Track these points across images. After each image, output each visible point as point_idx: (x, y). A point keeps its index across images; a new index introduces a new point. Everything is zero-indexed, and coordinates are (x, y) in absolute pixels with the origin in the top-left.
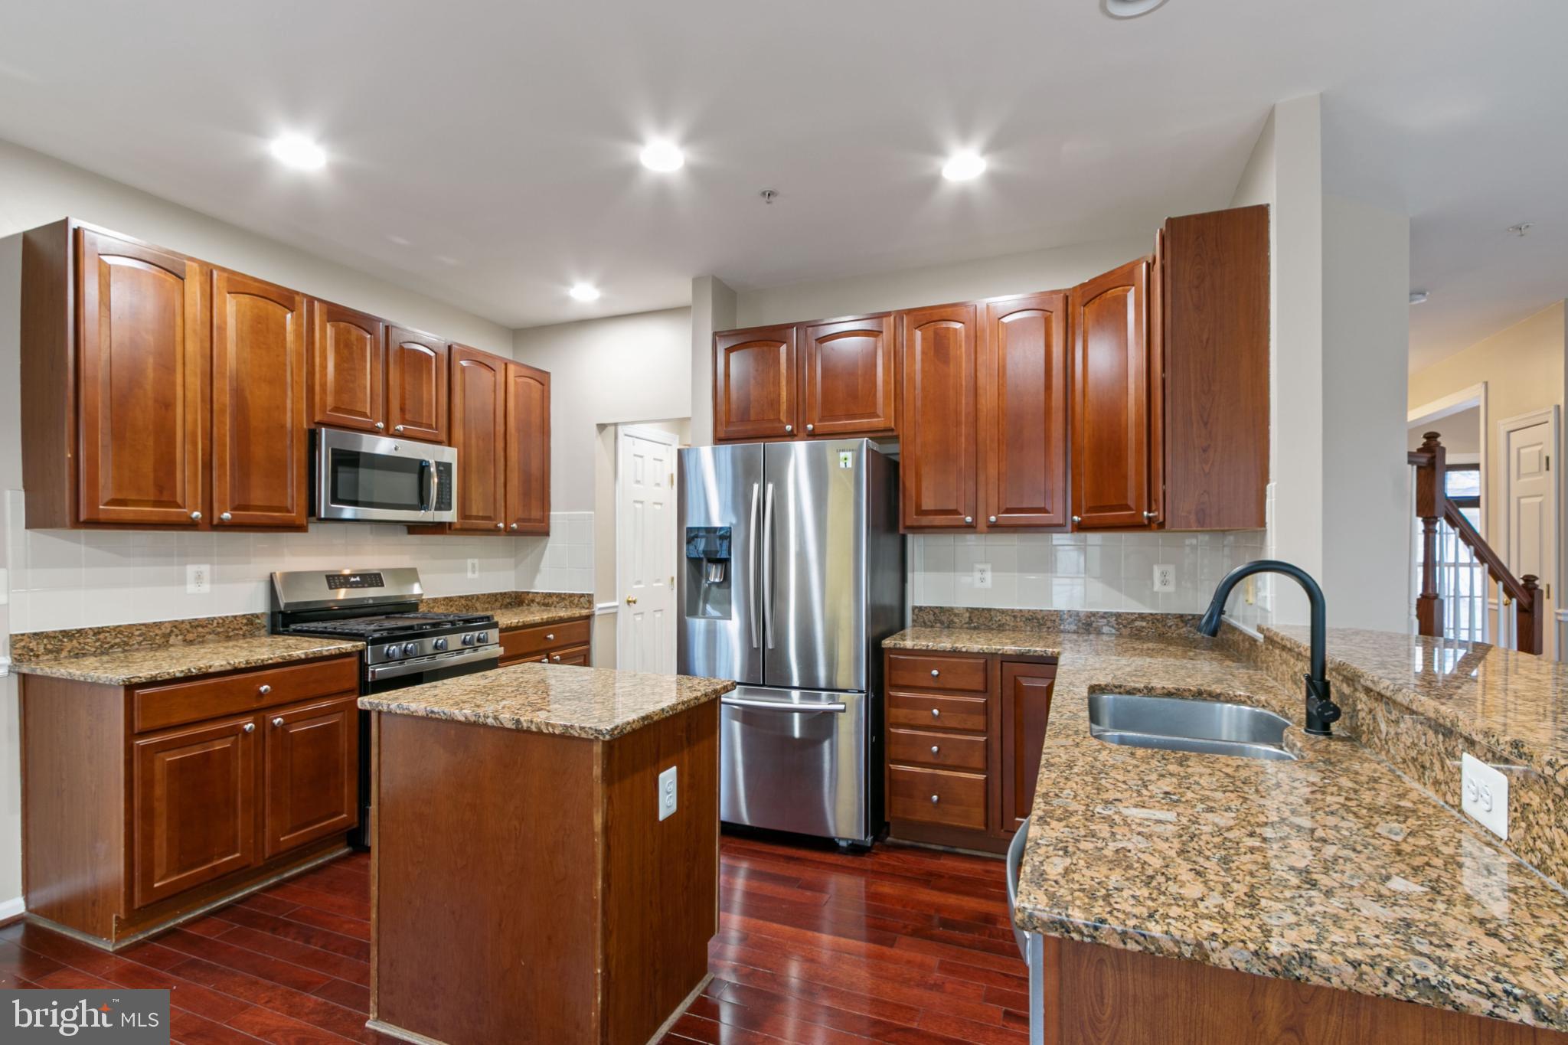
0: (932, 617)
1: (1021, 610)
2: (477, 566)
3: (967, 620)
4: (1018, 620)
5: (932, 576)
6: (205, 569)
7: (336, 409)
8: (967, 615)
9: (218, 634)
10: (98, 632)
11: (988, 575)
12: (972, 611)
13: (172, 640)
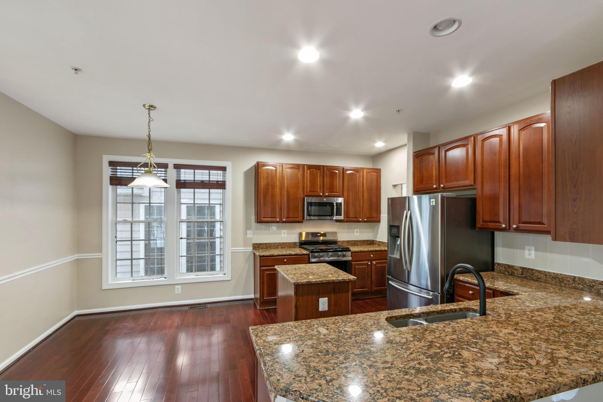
0: (503, 269)
1: (549, 272)
2: (358, 232)
3: (521, 273)
4: (548, 277)
5: (504, 249)
6: (286, 231)
7: (310, 192)
8: (521, 270)
9: (288, 246)
10: (266, 244)
11: (533, 252)
12: (523, 269)
13: (279, 247)
